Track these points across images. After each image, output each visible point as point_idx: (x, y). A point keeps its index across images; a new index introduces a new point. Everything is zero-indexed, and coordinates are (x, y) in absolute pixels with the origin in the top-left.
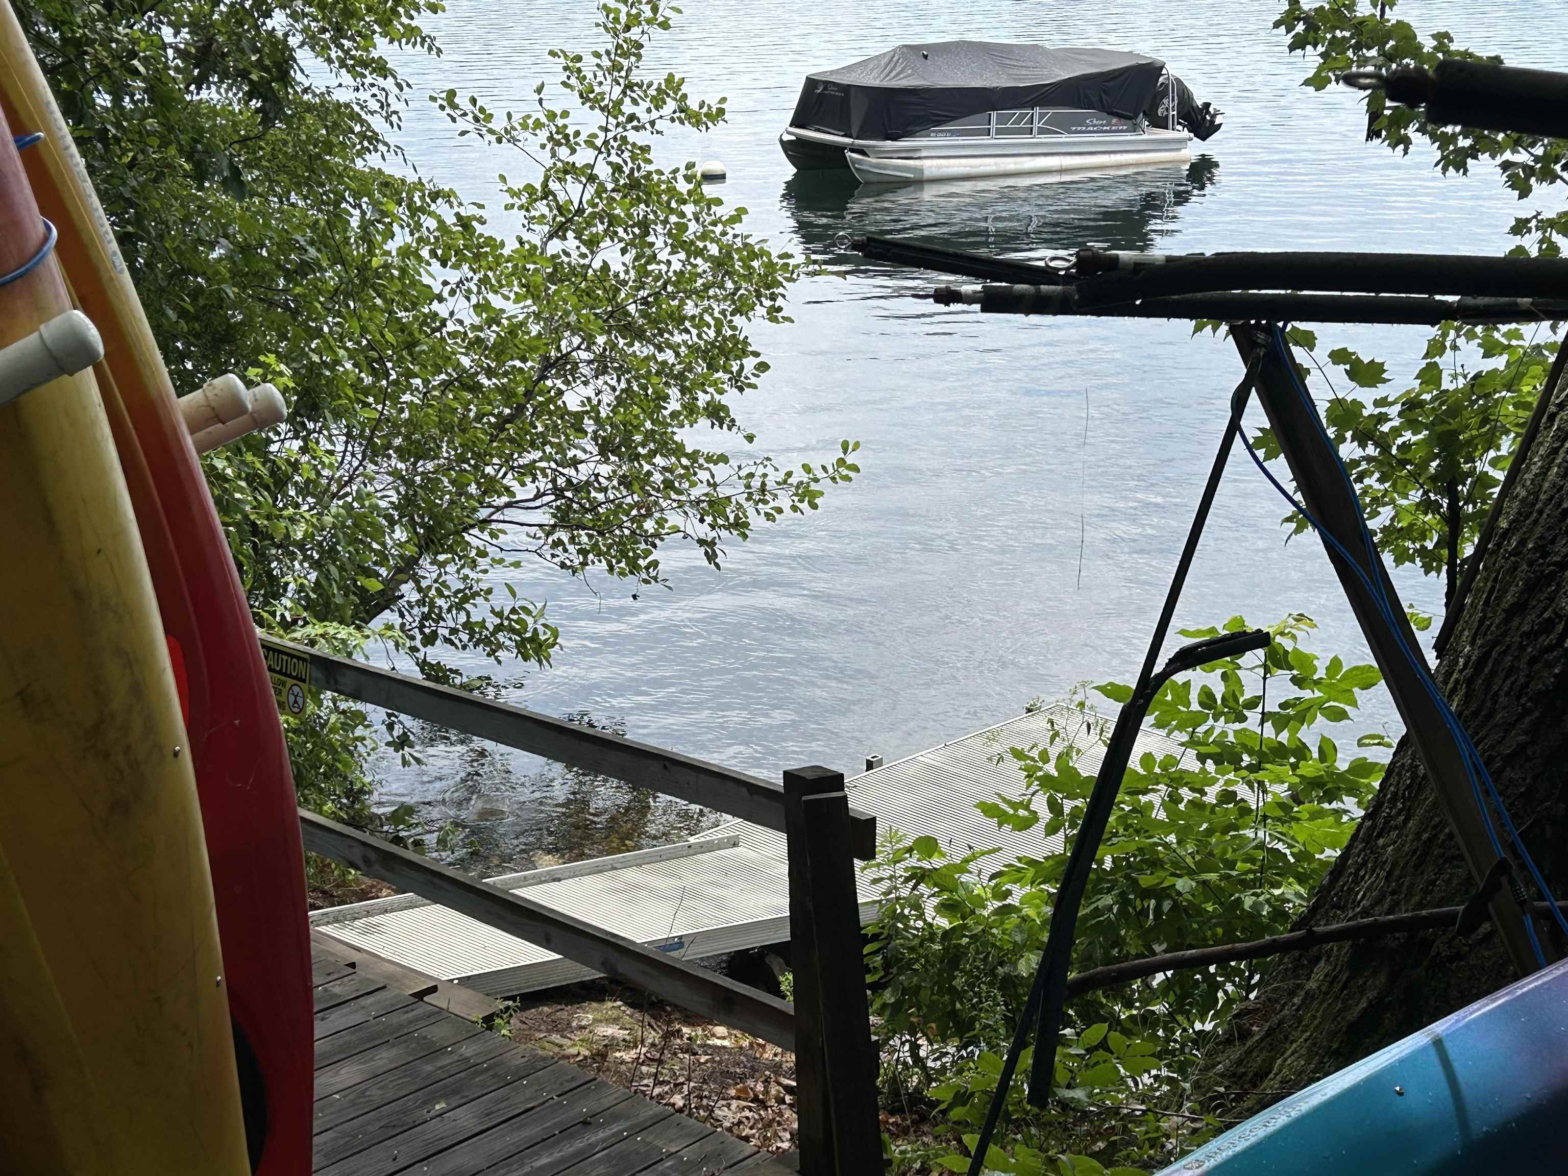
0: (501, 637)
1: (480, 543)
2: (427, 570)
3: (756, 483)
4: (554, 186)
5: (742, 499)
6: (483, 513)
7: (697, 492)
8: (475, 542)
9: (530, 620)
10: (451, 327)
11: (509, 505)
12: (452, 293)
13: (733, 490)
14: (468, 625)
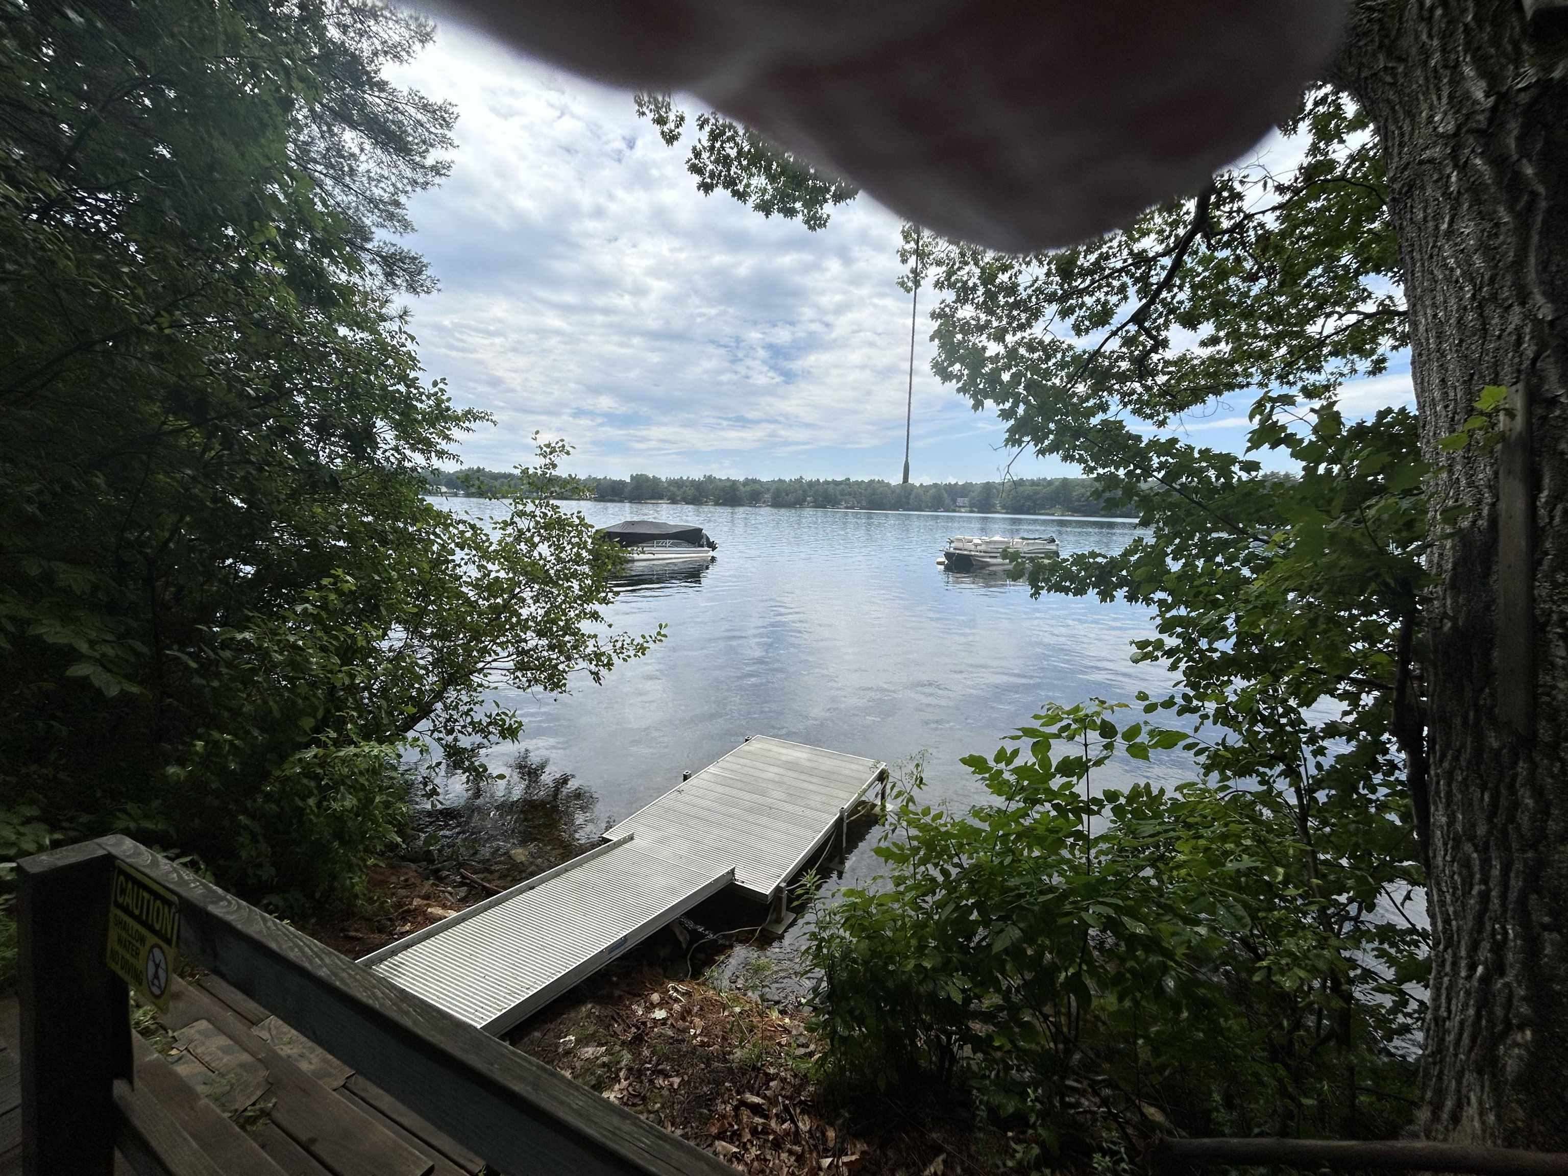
0: (491, 728)
1: (479, 681)
2: (451, 694)
3: (619, 645)
4: (517, 519)
5: (611, 652)
6: (481, 665)
7: (588, 651)
8: (476, 679)
9: (507, 719)
10: (464, 578)
11: (495, 660)
12: (466, 564)
13: (608, 649)
14: (472, 723)
